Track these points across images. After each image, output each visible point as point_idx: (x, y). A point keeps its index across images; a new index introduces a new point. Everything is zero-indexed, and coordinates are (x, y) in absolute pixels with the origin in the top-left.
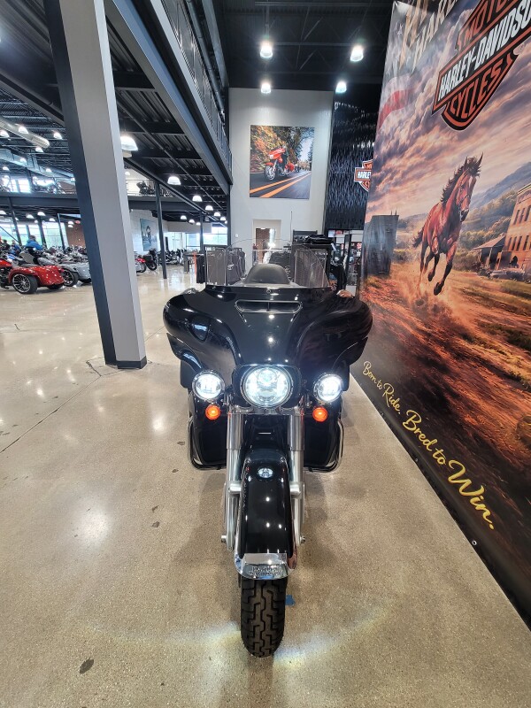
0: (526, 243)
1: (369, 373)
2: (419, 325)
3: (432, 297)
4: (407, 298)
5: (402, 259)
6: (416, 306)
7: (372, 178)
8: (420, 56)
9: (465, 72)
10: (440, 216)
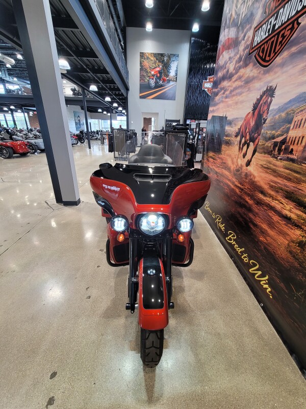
0: (299, 141)
1: (208, 208)
2: (237, 183)
3: (245, 167)
4: (230, 167)
5: (228, 143)
6: (235, 172)
7: (212, 92)
8: (243, 16)
9: (269, 30)
10: (251, 120)
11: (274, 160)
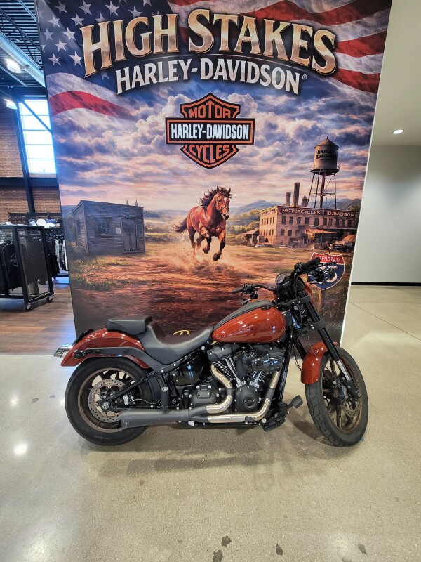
0: (270, 232)
2: (205, 281)
3: (212, 262)
5: (163, 240)
6: (196, 271)
7: (60, 160)
8: (128, 87)
9: (197, 134)
10: (203, 215)
11: (252, 249)
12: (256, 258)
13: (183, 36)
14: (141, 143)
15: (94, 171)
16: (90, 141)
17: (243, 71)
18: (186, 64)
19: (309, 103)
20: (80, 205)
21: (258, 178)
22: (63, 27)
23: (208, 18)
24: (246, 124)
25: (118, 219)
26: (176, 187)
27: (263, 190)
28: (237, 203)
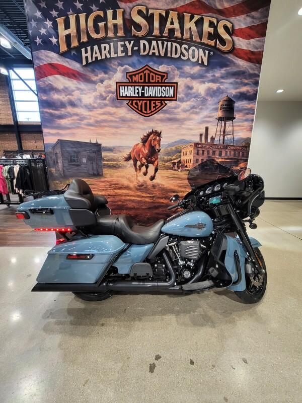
0: (189, 161)
4: (129, 185)
6: (138, 188)
7: (43, 111)
8: (90, 61)
9: (138, 93)
10: (143, 149)
11: (176, 173)
12: (179, 178)
13: (127, 24)
14: (99, 99)
15: (67, 119)
16: (64, 98)
17: (169, 49)
18: (130, 44)
19: (215, 71)
20: (57, 143)
21: (180, 123)
22: (44, 18)
23: (145, 12)
24: (172, 86)
25: (84, 152)
26: (124, 130)
27: (184, 132)
28: (166, 141)
